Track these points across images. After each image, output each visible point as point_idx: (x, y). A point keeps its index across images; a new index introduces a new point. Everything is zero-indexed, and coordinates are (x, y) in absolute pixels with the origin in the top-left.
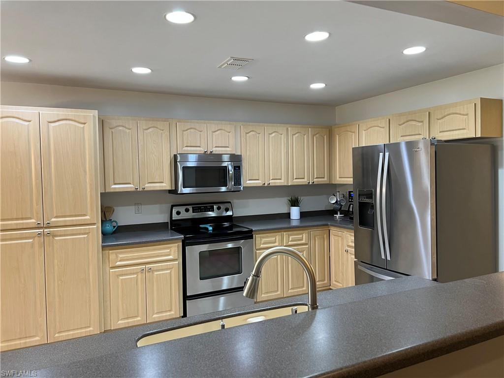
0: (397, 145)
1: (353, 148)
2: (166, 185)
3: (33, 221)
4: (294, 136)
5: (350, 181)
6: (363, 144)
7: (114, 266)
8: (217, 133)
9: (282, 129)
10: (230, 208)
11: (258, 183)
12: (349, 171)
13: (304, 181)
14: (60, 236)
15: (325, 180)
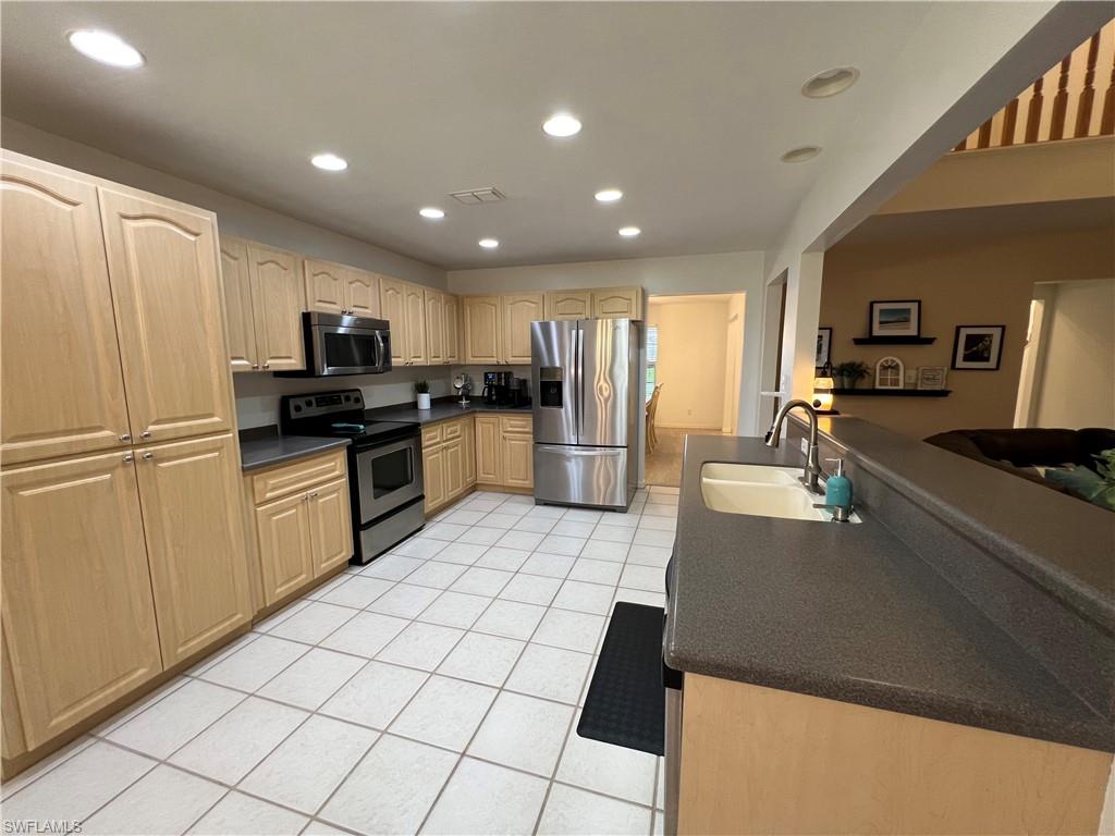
2: (296, 362)
3: (107, 433)
4: (430, 302)
7: (263, 500)
8: (354, 286)
9: (419, 290)
10: (361, 399)
11: (401, 361)
13: (439, 361)
14: (169, 459)
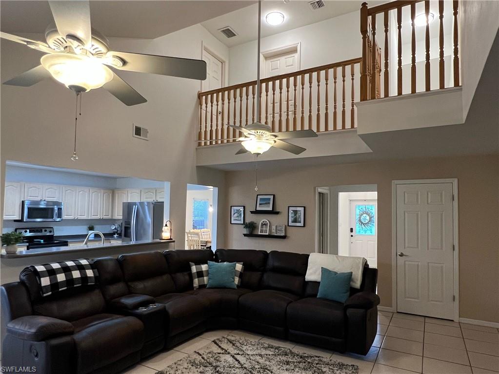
0: (143, 203)
1: (123, 203)
2: (17, 217)
4: (94, 194)
5: (121, 217)
6: (129, 201)
8: (49, 190)
9: (86, 189)
10: (52, 231)
11: (71, 217)
12: (121, 214)
13: (98, 217)
15: (109, 217)
